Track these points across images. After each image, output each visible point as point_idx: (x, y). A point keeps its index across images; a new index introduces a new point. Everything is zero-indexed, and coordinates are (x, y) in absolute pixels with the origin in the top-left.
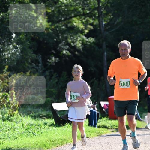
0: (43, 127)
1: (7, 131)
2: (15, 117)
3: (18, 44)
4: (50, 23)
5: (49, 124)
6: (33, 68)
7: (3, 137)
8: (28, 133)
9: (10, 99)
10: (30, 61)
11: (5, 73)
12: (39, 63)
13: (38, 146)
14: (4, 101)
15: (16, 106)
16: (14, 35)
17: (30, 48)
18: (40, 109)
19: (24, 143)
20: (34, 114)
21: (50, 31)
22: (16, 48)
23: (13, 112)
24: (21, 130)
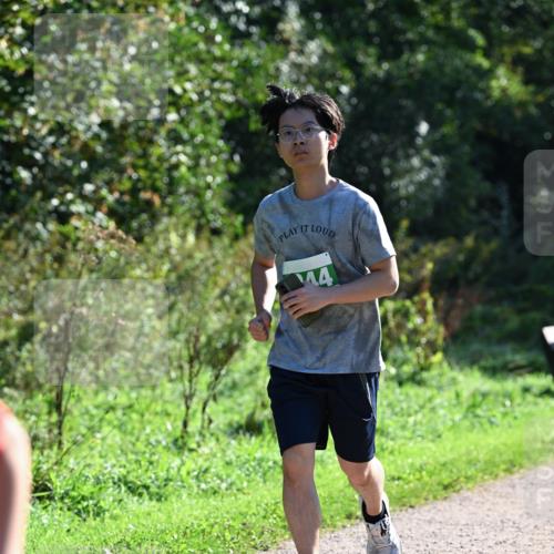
0: (518, 400)
1: (409, 415)
2: (434, 372)
3: (435, 152)
4: (531, 88)
5: (536, 390)
6: (484, 223)
7: (399, 433)
8: (475, 420)
9: (418, 320)
10: (473, 203)
11: (403, 241)
12: (500, 208)
13: (505, 457)
14: (400, 326)
15: (436, 340)
16: (424, 128)
17: (473, 163)
18: (508, 348)
19: (463, 450)
20: (490, 362)
21: (533, 110)
22: (431, 165)
23: (427, 357)
24: (455, 410)
